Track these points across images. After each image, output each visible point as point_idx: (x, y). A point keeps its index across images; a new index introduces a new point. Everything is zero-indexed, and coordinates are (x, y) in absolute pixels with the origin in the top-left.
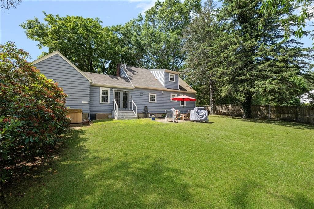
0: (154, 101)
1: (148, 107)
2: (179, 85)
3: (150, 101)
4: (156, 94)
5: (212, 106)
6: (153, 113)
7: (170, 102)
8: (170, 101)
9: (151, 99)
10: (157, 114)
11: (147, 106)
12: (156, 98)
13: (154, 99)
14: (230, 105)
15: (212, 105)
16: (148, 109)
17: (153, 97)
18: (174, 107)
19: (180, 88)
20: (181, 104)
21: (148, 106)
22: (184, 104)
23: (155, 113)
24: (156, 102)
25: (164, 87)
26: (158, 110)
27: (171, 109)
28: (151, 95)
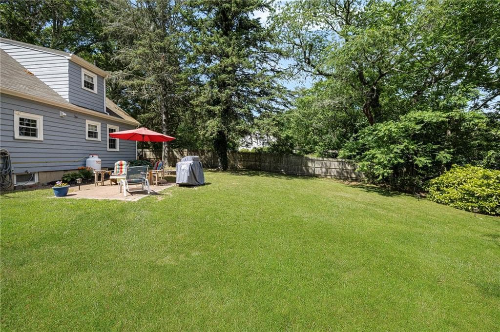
0: (34, 135)
1: (11, 155)
2: (106, 107)
3: (17, 136)
4: (41, 118)
5: (166, 152)
6: (30, 171)
7: (84, 141)
8: (85, 139)
9: (21, 129)
10: (44, 176)
11: (8, 150)
12: (40, 127)
13: (35, 130)
14: (186, 150)
15: (167, 149)
16: (12, 160)
17: (29, 125)
18: (98, 152)
19: (107, 111)
20: (110, 147)
21: (13, 150)
22: (114, 147)
23: (35, 172)
24: (43, 140)
25: (68, 100)
26: (49, 162)
27: (89, 157)
28: (20, 118)
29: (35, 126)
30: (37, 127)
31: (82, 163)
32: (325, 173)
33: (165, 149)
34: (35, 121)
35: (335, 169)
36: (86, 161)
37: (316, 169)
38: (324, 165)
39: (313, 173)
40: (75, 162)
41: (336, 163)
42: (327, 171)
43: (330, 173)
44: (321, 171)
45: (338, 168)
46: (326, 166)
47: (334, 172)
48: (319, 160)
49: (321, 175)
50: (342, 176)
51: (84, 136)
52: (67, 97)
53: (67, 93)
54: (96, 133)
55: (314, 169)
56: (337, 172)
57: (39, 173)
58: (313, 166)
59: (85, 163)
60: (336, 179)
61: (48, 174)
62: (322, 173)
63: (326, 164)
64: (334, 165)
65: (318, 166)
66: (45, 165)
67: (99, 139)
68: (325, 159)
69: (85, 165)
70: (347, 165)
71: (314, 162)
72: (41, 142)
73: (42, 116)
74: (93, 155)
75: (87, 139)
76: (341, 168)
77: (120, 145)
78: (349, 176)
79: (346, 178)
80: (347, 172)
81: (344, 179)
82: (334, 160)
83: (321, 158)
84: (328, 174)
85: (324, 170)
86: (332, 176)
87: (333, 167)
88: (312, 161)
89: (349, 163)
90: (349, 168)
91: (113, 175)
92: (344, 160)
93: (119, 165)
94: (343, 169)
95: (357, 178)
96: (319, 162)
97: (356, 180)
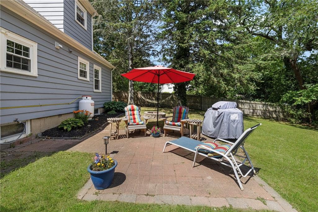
0: (27, 68)
3: (3, 67)
4: (35, 46)
6: (21, 119)
8: (77, 78)
9: (8, 57)
10: (37, 124)
12: (33, 58)
13: (28, 61)
17: (20, 53)
20: (95, 88)
22: (98, 88)
23: (27, 120)
24: (37, 76)
25: (63, 30)
26: (43, 106)
27: (82, 99)
28: (8, 41)
29: (27, 55)
30: (31, 58)
31: (74, 105)
32: (252, 113)
33: (131, 91)
34: (27, 49)
35: (261, 110)
36: (78, 103)
37: (245, 110)
38: (251, 107)
40: (69, 104)
41: (261, 105)
42: (254, 111)
43: (256, 113)
44: (249, 112)
45: (262, 109)
46: (253, 107)
47: (259, 112)
49: (249, 115)
50: (266, 116)
51: (76, 74)
52: (62, 26)
53: (62, 22)
54: (85, 72)
55: (244, 110)
56: (262, 112)
57: (32, 121)
58: (243, 107)
59: (78, 105)
60: (262, 118)
61: (42, 121)
62: (250, 113)
64: (260, 107)
65: (247, 108)
66: (39, 109)
67: (88, 79)
68: (252, 102)
69: (78, 107)
70: (269, 107)
71: (244, 104)
72: (34, 79)
73: (37, 44)
74: (87, 96)
75: (79, 78)
76: (265, 109)
77: (102, 86)
78: (271, 116)
79: (270, 118)
80: (269, 113)
81: (268, 119)
82: (259, 103)
83: (248, 102)
84: (255, 114)
85: (251, 111)
86: (257, 116)
87: (259, 109)
88: (242, 103)
89: (270, 105)
90: (271, 109)
91: (130, 125)
92: (267, 103)
93: (130, 110)
94: (266, 111)
95: (277, 118)
96: (248, 104)
97: (277, 119)
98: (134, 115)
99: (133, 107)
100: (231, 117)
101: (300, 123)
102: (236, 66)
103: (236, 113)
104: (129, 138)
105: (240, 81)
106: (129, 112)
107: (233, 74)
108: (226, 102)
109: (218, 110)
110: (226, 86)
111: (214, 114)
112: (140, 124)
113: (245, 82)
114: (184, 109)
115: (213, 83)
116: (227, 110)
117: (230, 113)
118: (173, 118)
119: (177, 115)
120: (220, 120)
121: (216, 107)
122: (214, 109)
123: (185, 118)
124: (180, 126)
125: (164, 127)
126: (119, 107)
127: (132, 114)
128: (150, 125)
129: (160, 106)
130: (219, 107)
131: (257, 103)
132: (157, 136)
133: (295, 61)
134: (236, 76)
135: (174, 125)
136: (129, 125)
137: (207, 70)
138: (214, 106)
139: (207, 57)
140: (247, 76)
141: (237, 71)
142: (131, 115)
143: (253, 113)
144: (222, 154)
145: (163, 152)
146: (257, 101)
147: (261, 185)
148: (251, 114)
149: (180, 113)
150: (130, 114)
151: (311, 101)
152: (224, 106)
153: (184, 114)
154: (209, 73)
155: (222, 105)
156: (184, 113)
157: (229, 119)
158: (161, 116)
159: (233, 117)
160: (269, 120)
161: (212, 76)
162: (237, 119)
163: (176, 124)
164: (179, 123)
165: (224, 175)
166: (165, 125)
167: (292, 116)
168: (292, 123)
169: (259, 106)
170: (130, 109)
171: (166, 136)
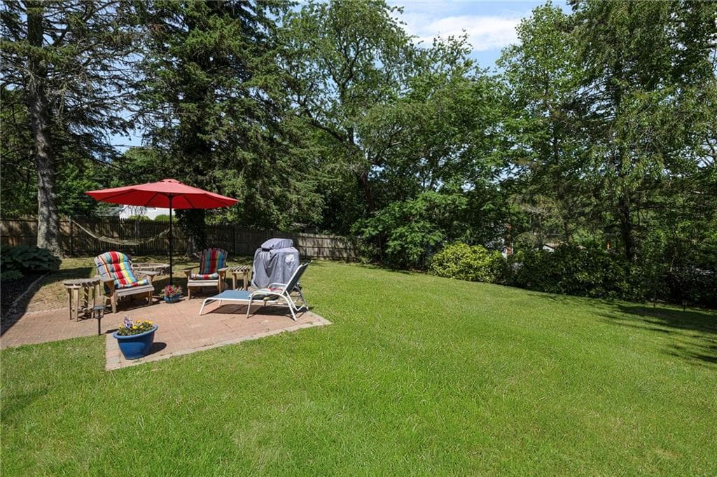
32: (317, 253)
35: (328, 248)
38: (316, 244)
39: (304, 254)
41: (329, 241)
42: (320, 250)
43: (323, 254)
44: (313, 252)
45: (330, 246)
46: (318, 243)
47: (327, 253)
48: (311, 237)
49: (313, 257)
50: (335, 257)
56: (330, 251)
58: (305, 245)
60: (330, 260)
62: (314, 254)
63: (318, 241)
64: (327, 244)
65: (310, 245)
68: (317, 236)
70: (339, 243)
71: (305, 240)
76: (333, 246)
78: (341, 256)
79: (339, 259)
80: (339, 251)
81: (338, 260)
82: (326, 237)
83: (312, 235)
84: (321, 255)
85: (316, 249)
86: (325, 257)
87: (326, 246)
88: (304, 238)
89: (341, 240)
90: (341, 246)
91: (121, 288)
92: (336, 237)
93: (110, 262)
94: (335, 248)
95: (348, 258)
96: (311, 240)
97: (348, 261)
98: (119, 270)
99: (115, 256)
100: (287, 258)
101: (371, 263)
102: (292, 181)
103: (292, 253)
104: (117, 311)
105: (299, 205)
106: (109, 265)
107: (288, 195)
108: (280, 240)
109: (271, 251)
110: (279, 213)
111: (266, 257)
112: (139, 285)
113: (305, 207)
114: (219, 254)
115: (260, 207)
116: (281, 251)
117: (286, 254)
118: (201, 269)
119: (207, 263)
120: (273, 264)
121: (267, 247)
122: (264, 250)
123: (222, 267)
124: (217, 278)
125: (189, 285)
126: (29, 260)
127: (115, 269)
128: (159, 285)
129: (135, 251)
130: (271, 246)
131: (323, 236)
132: (175, 299)
133: (366, 177)
134: (294, 197)
135: (207, 278)
136: (117, 289)
137: (250, 185)
138: (263, 246)
139: (249, 164)
140: (307, 199)
141: (295, 189)
142: (113, 271)
143: (319, 253)
144: (279, 294)
145: (200, 314)
146: (325, 234)
147: (311, 316)
148: (316, 255)
149: (213, 259)
150: (110, 270)
151: (378, 232)
152: (278, 245)
153: (221, 261)
154: (254, 190)
155: (275, 244)
156: (219, 259)
157: (285, 261)
158: (163, 271)
159: (288, 259)
160: (338, 262)
161: (258, 196)
162: (293, 260)
163: (210, 276)
164: (215, 275)
165: (280, 317)
166: (189, 281)
167: (363, 254)
168: (364, 263)
169: (327, 242)
170: (109, 259)
171: (191, 298)
